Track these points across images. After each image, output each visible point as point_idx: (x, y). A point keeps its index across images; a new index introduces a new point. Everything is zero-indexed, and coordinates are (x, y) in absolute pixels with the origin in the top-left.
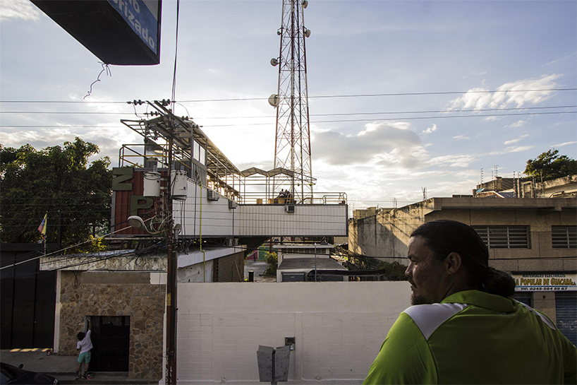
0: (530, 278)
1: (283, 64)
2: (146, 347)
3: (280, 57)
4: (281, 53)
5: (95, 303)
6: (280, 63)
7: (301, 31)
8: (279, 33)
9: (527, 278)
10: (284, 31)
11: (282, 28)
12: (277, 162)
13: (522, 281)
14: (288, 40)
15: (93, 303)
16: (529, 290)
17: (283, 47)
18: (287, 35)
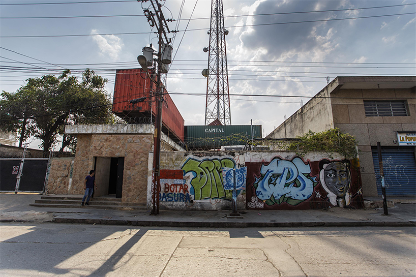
0: (412, 136)
1: (211, 51)
2: (134, 179)
3: (209, 47)
4: (210, 44)
5: (101, 148)
6: (209, 50)
7: (223, 31)
8: (208, 33)
9: (410, 136)
10: (212, 31)
11: (210, 30)
12: (207, 111)
13: (407, 138)
14: (214, 37)
15: (99, 148)
16: (413, 145)
17: (211, 41)
18: (214, 33)
